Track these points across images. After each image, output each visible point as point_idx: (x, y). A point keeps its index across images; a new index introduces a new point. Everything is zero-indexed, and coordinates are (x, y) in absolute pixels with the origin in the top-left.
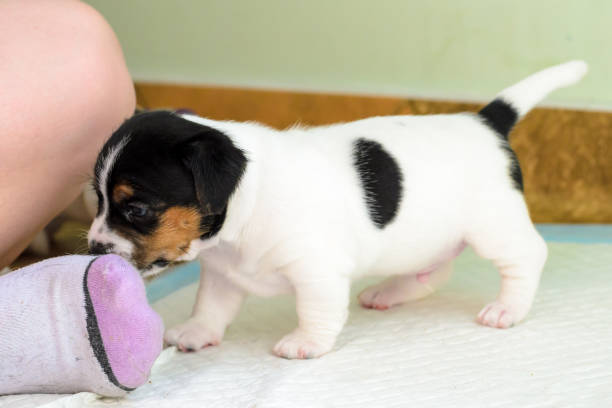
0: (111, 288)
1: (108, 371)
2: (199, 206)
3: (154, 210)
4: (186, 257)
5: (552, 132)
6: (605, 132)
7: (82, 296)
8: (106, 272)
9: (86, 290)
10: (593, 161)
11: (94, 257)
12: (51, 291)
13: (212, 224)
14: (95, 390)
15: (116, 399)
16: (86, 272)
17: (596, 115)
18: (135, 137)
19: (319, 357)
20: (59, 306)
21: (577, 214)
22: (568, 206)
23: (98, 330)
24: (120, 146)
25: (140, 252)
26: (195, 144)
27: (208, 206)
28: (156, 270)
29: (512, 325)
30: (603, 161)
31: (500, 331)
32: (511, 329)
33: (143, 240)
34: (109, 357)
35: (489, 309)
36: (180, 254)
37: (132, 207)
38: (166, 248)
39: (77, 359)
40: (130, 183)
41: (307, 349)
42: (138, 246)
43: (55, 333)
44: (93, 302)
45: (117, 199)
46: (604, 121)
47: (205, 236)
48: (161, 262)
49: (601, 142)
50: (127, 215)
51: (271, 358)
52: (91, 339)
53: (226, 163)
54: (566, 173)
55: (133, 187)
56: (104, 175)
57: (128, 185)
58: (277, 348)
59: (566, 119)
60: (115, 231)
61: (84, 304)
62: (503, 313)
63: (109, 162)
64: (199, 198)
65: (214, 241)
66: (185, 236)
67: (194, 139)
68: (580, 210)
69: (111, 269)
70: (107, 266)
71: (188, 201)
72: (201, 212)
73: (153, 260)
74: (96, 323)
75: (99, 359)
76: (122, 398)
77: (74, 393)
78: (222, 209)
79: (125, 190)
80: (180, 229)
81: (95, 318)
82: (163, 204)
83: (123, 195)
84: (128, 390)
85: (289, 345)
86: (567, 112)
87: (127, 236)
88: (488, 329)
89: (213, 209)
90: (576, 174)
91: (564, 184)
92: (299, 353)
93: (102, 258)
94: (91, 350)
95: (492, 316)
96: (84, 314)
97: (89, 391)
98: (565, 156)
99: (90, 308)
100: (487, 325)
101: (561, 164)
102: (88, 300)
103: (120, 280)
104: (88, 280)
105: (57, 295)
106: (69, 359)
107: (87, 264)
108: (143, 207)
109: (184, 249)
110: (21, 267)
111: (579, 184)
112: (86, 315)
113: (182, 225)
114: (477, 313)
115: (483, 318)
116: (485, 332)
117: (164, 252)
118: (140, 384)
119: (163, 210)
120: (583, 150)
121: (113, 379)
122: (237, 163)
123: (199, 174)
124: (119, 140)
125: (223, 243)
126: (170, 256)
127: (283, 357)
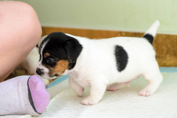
0: (35, 85)
1: (34, 108)
2: (68, 60)
3: (55, 60)
4: (63, 74)
5: (160, 41)
6: (175, 41)
7: (27, 87)
8: (34, 80)
9: (28, 85)
10: (172, 49)
11: (30, 76)
12: (18, 85)
13: (72, 66)
14: (31, 114)
15: (37, 116)
16: (28, 80)
17: (173, 36)
18: (51, 39)
19: (94, 104)
20: (20, 90)
21: (167, 64)
22: (165, 62)
23: (31, 97)
24: (47, 42)
25: (51, 72)
26: (68, 42)
27: (71, 60)
28: (55, 77)
29: (149, 96)
30: (175, 49)
31: (146, 97)
32: (149, 97)
33: (52, 69)
34: (34, 104)
35: (143, 91)
36: (62, 73)
37: (49, 59)
38: (58, 71)
39: (25, 105)
40: (49, 53)
41: (91, 103)
42: (50, 70)
43: (19, 97)
44: (30, 89)
45: (45, 57)
46: (175, 38)
47: (70, 69)
48: (56, 75)
49: (174, 44)
50: (48, 61)
51: (81, 105)
52: (29, 99)
53: (77, 48)
54: (164, 52)
55: (50, 54)
56: (42, 50)
57: (48, 53)
58: (82, 102)
59: (164, 37)
60: (44, 66)
61: (28, 89)
62: (147, 92)
63: (44, 46)
64: (68, 58)
65: (72, 70)
66: (63, 68)
67: (68, 41)
68: (168, 63)
69: (35, 79)
70: (34, 78)
71: (65, 59)
72: (69, 62)
73: (54, 75)
74: (31, 95)
75: (32, 105)
76: (38, 116)
77: (24, 115)
78: (75, 62)
79: (48, 54)
80: (62, 66)
81: (31, 93)
82: (58, 59)
83: (47, 56)
84: (40, 114)
85: (86, 101)
86: (165, 35)
87: (47, 67)
88: (142, 96)
89: (73, 61)
90: (167, 53)
91: (163, 56)
92: (89, 103)
93: (32, 76)
94: (29, 102)
95: (144, 93)
96: (27, 92)
97: (29, 114)
98: (164, 48)
99: (29, 91)
100: (142, 95)
101: (163, 50)
102: (29, 88)
103: (38, 83)
104: (29, 82)
105: (20, 87)
106: (23, 105)
107: (28, 78)
108: (52, 60)
109: (63, 72)
110: (10, 79)
111: (168, 55)
112: (28, 92)
113: (63, 65)
114: (139, 92)
115: (141, 93)
116: (142, 98)
117: (57, 73)
118: (43, 112)
119: (58, 61)
120: (169, 46)
121: (36, 111)
122: (80, 48)
123: (69, 51)
124: (47, 40)
125: (74, 71)
126: (59, 74)
127: (84, 105)
